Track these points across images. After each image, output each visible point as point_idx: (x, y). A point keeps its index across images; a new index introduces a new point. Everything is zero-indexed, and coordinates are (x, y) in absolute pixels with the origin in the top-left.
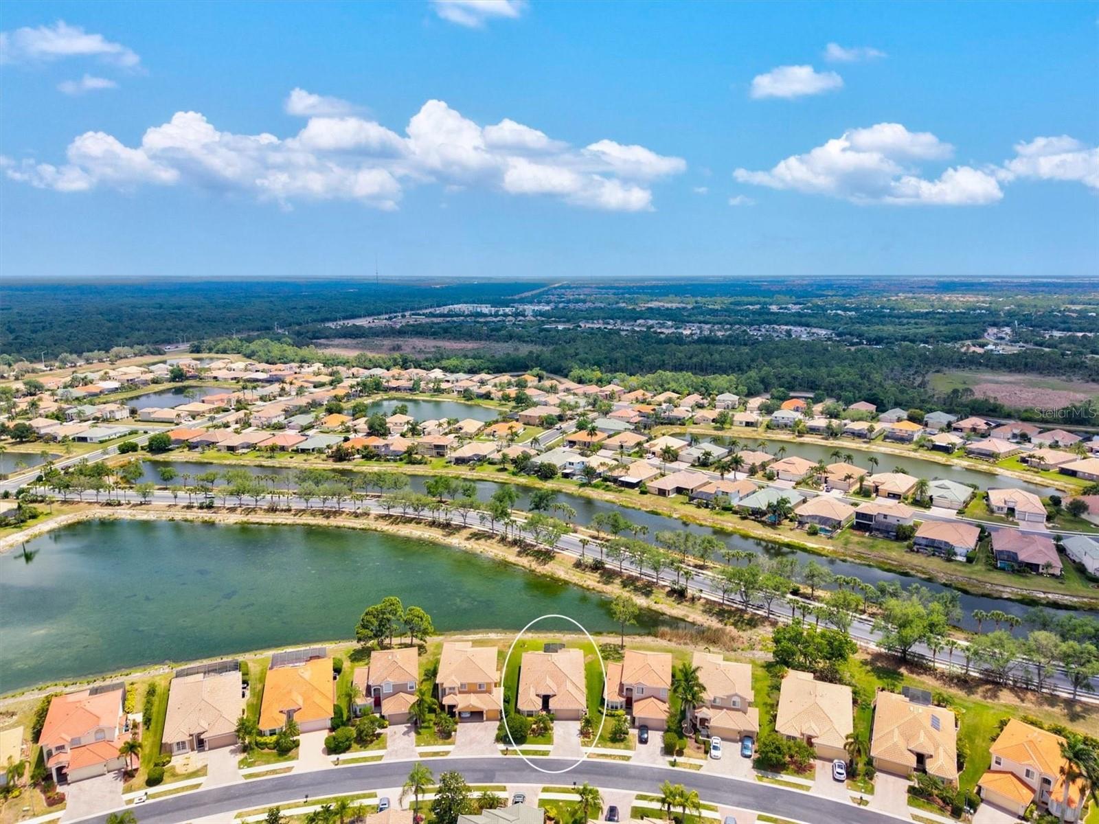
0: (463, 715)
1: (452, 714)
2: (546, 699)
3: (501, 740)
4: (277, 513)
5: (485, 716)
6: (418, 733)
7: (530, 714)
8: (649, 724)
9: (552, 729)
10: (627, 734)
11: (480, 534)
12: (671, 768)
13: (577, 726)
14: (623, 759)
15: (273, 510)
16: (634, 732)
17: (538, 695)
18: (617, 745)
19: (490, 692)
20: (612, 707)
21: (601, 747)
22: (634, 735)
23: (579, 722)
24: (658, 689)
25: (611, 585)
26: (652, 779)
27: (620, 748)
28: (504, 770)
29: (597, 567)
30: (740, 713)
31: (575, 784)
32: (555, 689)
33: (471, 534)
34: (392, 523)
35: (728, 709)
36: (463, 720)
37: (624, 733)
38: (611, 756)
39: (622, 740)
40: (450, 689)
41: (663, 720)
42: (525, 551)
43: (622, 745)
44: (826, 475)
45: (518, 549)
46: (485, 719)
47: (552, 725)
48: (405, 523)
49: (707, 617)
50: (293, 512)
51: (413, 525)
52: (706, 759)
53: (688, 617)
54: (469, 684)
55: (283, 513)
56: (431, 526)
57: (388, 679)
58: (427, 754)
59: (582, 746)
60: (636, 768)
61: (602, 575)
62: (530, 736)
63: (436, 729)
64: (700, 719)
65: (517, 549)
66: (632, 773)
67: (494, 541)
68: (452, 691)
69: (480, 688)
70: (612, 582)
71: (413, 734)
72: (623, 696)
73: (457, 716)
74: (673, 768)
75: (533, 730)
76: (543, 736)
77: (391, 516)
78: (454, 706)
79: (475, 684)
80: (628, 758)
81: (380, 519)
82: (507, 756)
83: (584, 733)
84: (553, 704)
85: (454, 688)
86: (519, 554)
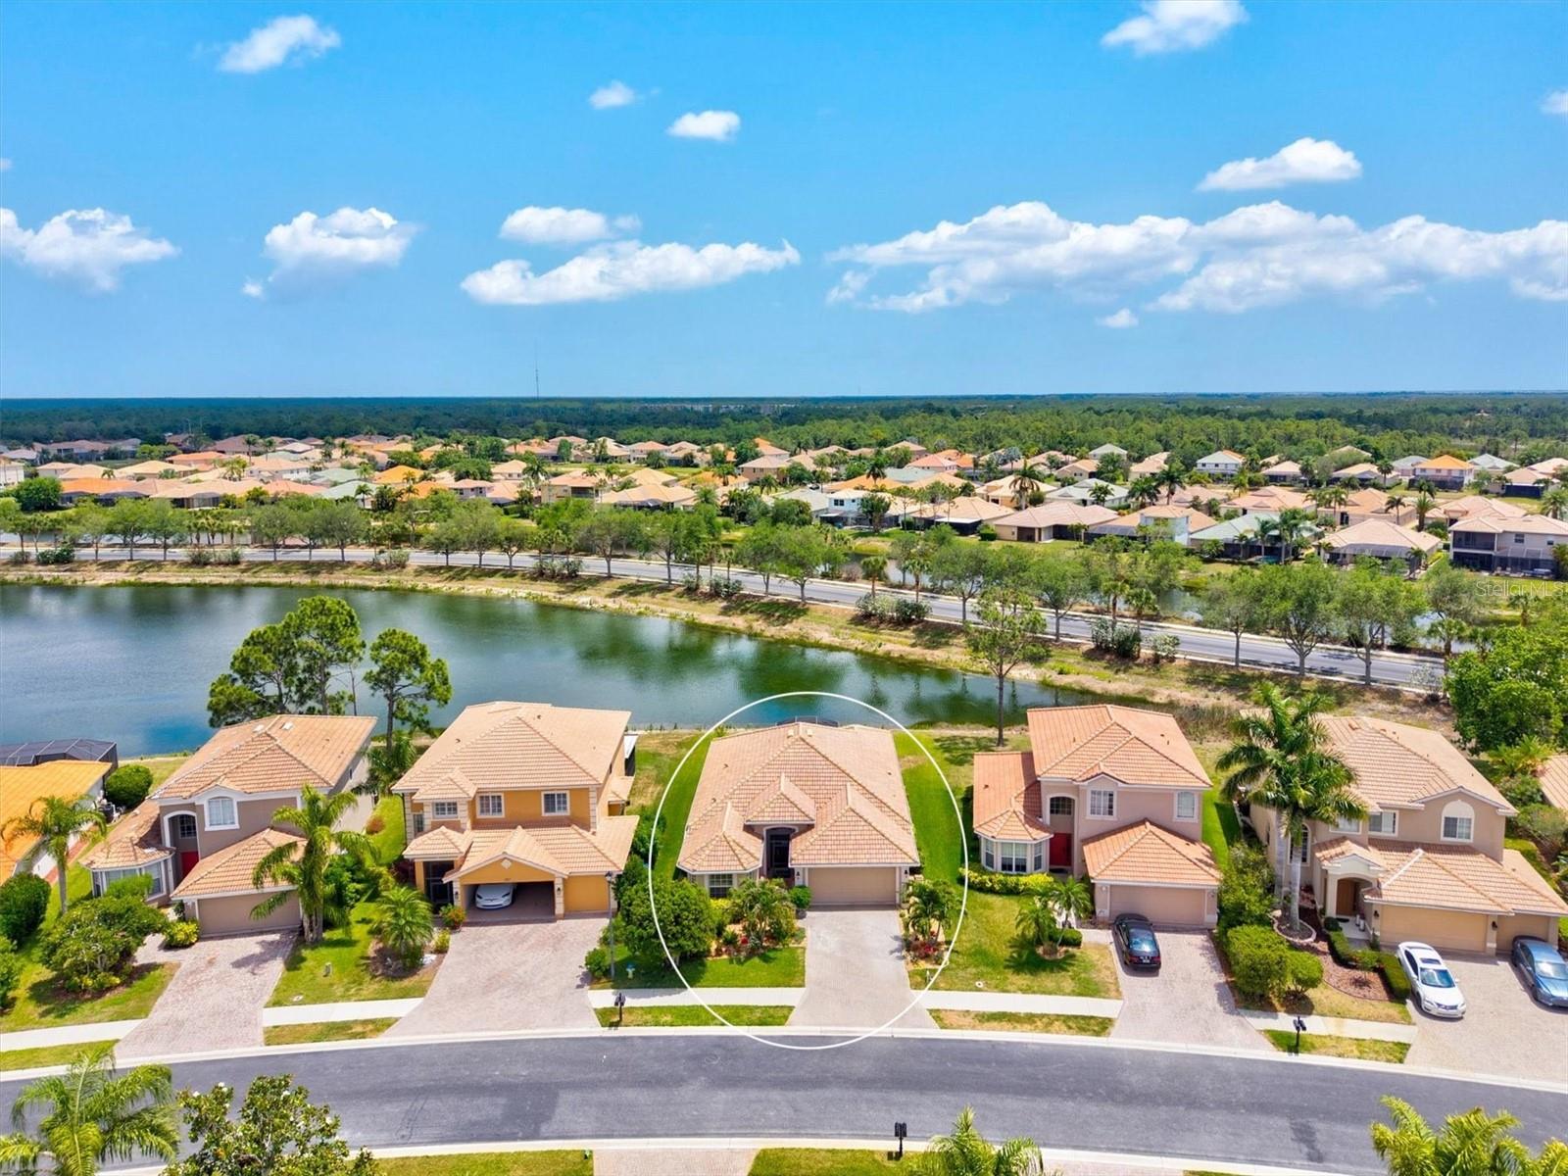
0: (485, 901)
1: (439, 895)
2: (778, 843)
3: (607, 973)
4: (209, 567)
5: (559, 900)
6: (294, 963)
7: (720, 885)
8: (1150, 909)
9: (799, 935)
10: (1077, 943)
11: (641, 586)
12: (1285, 1057)
13: (889, 926)
14: (1082, 1030)
15: (199, 562)
16: (1098, 941)
17: (749, 829)
18: (1047, 979)
19: (585, 823)
20: (1007, 867)
21: (989, 988)
22: (1098, 947)
23: (894, 914)
24: (1166, 795)
25: (947, 649)
26: (1227, 1106)
27: (1058, 991)
28: (593, 1085)
29: (908, 618)
30: (1481, 858)
31: (901, 1132)
32: (808, 806)
33: (620, 588)
34: (451, 578)
35: (1428, 848)
36: (478, 913)
37: (1066, 942)
38: (1030, 1018)
39: (1058, 966)
40: (440, 807)
41: (1200, 892)
42: (739, 605)
43: (1066, 980)
44: (1343, 509)
45: (725, 604)
46: (559, 909)
47: (799, 924)
48: (478, 577)
49: (1204, 691)
50: (242, 567)
51: (497, 579)
52: (1407, 1020)
53: (1153, 694)
54: (509, 793)
55: (221, 568)
56: (535, 579)
57: (225, 783)
58: (297, 1033)
59: (916, 986)
60: (1144, 1061)
61: (919, 633)
62: (717, 963)
63: (372, 947)
64: (1341, 882)
65: (720, 604)
66: (1135, 1080)
67: (671, 594)
68: (447, 817)
69: (550, 807)
70: (947, 644)
71: (276, 968)
72: (1042, 828)
73: (459, 902)
74: (1293, 1058)
75: (731, 941)
76: (766, 959)
77: (449, 568)
78: (447, 866)
79: (531, 793)
80: (1102, 1026)
81: (427, 573)
82: (621, 1032)
83: (919, 947)
84: (801, 853)
85: (453, 807)
86: (725, 612)
